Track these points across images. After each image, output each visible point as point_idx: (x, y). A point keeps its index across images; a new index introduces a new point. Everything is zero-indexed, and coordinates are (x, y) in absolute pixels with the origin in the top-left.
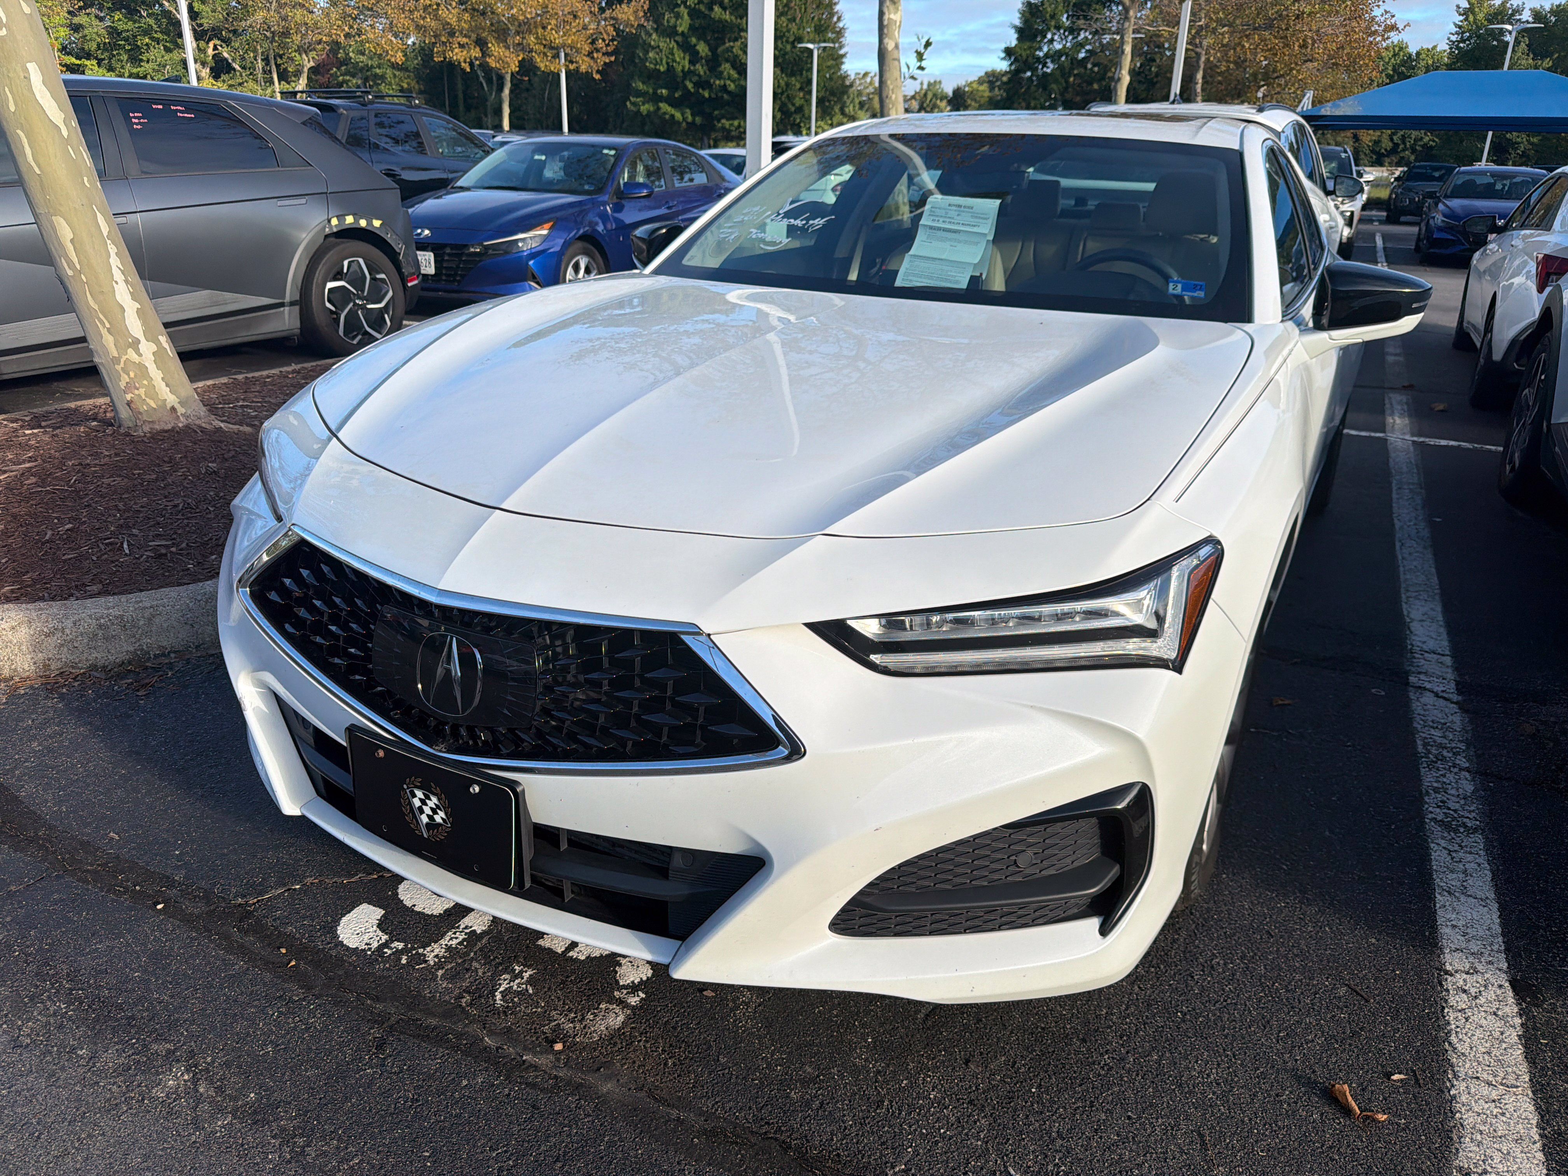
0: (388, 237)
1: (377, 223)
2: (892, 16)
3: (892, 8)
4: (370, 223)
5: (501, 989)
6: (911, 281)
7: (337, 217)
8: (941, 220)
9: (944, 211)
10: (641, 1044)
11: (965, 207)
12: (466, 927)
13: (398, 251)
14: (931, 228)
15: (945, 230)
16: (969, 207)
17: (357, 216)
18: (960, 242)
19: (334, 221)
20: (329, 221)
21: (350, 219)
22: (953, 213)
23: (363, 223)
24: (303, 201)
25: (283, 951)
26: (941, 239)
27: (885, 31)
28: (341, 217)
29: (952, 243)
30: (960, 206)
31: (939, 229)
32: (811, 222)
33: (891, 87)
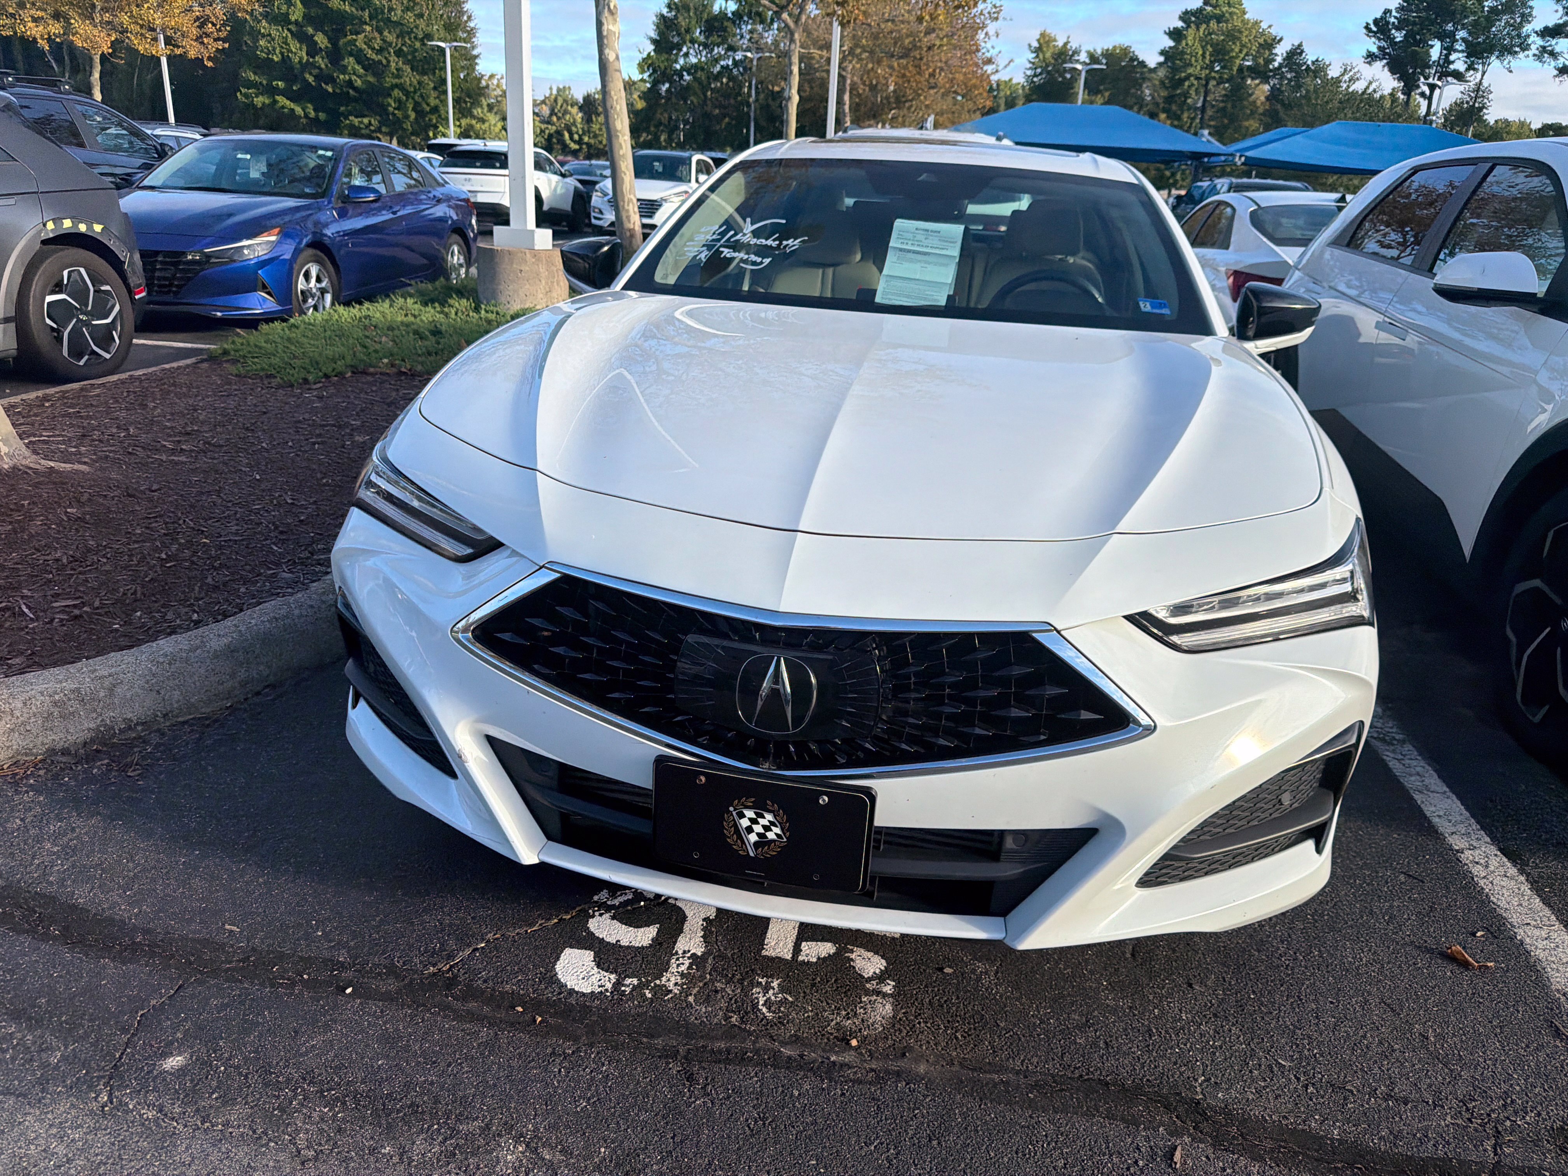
0: (111, 244)
1: (98, 228)
2: (611, 27)
3: (610, 18)
4: (90, 228)
5: (761, 1003)
6: (890, 299)
7: (53, 220)
8: (910, 242)
9: (911, 235)
10: (922, 1025)
11: (932, 231)
12: (684, 952)
13: (122, 259)
14: (901, 250)
15: (914, 252)
16: (936, 232)
17: (76, 219)
18: (929, 263)
19: (50, 225)
20: (45, 225)
21: (67, 223)
22: (920, 237)
23: (83, 228)
24: (12, 201)
25: (520, 1009)
26: (911, 261)
27: (605, 41)
28: (57, 221)
29: (923, 265)
30: (927, 230)
31: (909, 251)
32: (785, 243)
33: (615, 98)
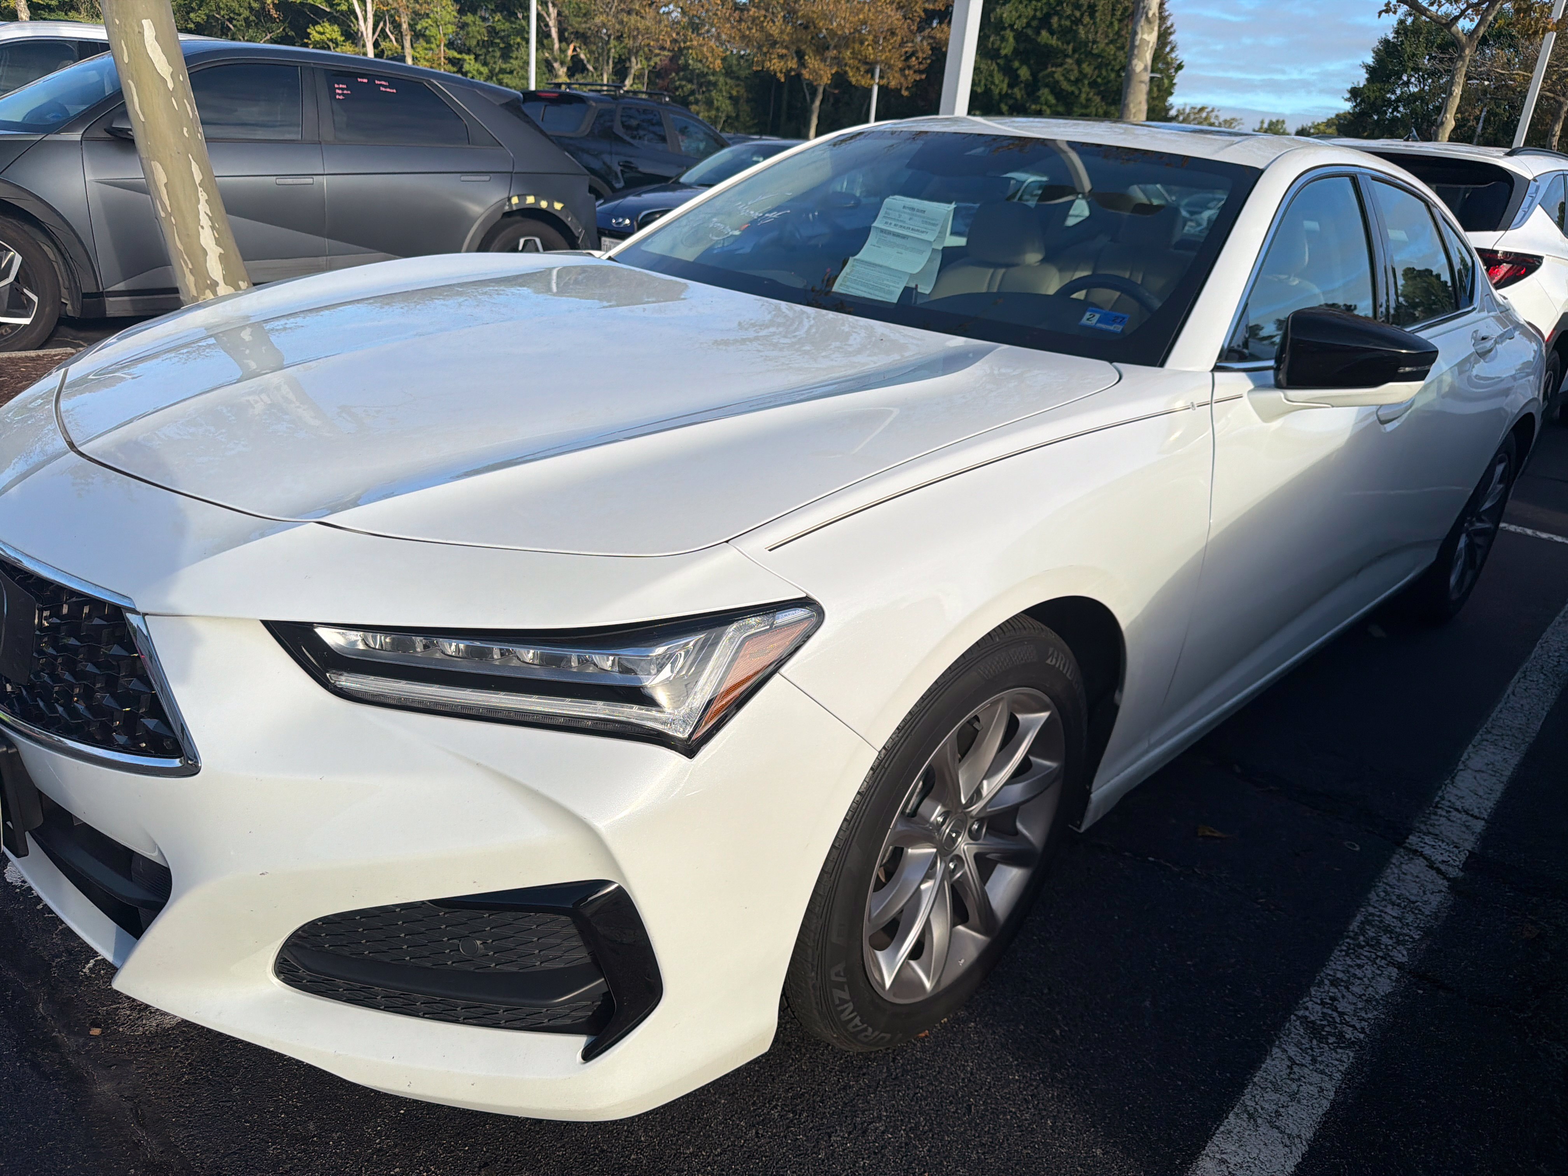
0: (569, 220)
1: (558, 206)
2: (1145, 37)
3: (1146, 28)
4: (550, 205)
6: (848, 287)
7: (518, 196)
8: (894, 223)
9: (897, 214)
13: (577, 235)
14: (883, 231)
15: (895, 234)
16: (922, 211)
17: (538, 197)
19: (515, 200)
20: (509, 199)
21: (530, 200)
22: (907, 216)
23: (544, 204)
24: (487, 178)
26: (890, 245)
27: (1136, 52)
28: (522, 197)
29: (900, 250)
30: (913, 209)
31: (889, 233)
33: (1133, 111)
